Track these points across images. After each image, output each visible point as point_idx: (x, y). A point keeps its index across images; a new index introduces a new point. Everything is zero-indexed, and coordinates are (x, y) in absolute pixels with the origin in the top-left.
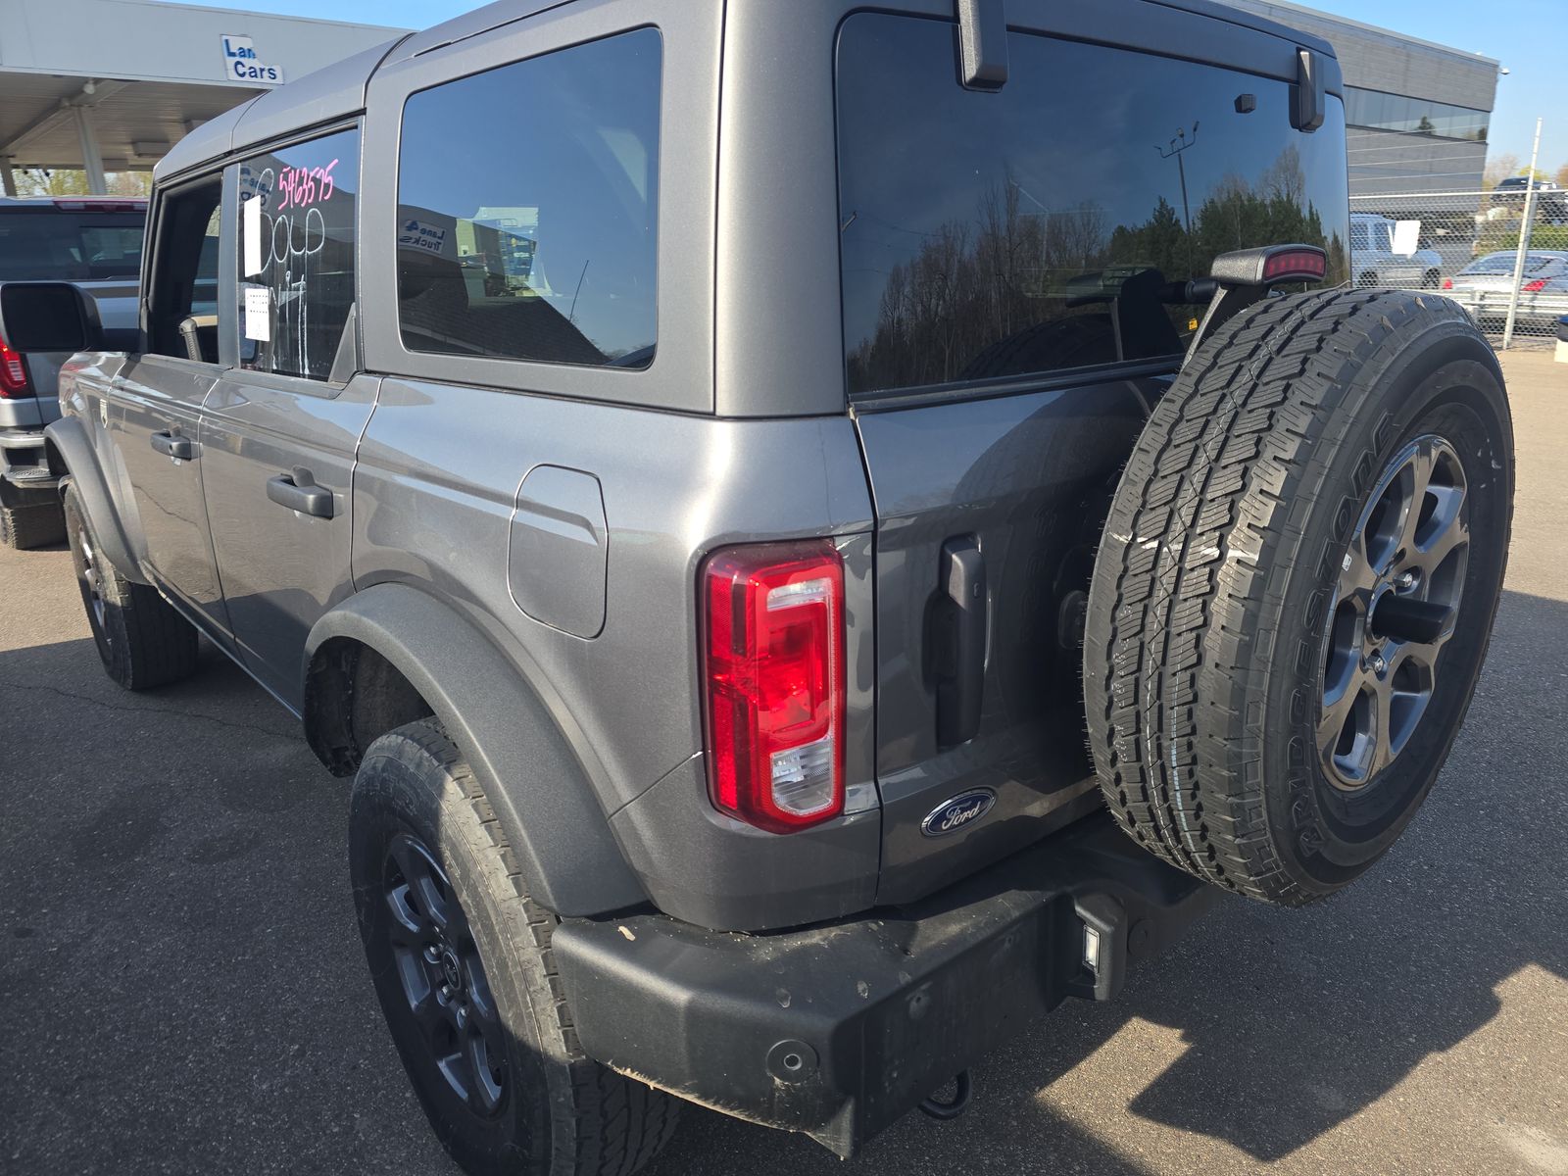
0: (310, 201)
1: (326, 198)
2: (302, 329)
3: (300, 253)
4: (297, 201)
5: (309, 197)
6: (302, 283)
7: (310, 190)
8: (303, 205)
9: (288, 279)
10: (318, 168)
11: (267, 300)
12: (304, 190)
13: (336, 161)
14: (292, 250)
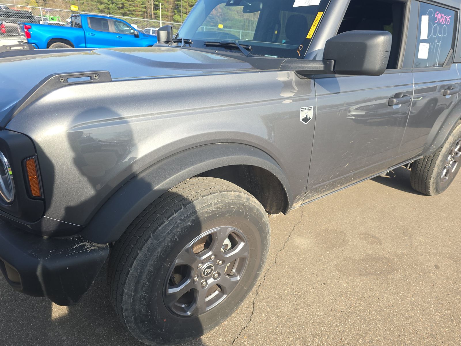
0: (444, 23)
1: (448, 24)
2: (438, 55)
3: (441, 35)
4: (441, 22)
5: (444, 22)
6: (440, 43)
7: (444, 20)
8: (442, 24)
9: (436, 42)
10: (446, 16)
11: (428, 47)
12: (443, 20)
13: (450, 16)
14: (438, 35)
